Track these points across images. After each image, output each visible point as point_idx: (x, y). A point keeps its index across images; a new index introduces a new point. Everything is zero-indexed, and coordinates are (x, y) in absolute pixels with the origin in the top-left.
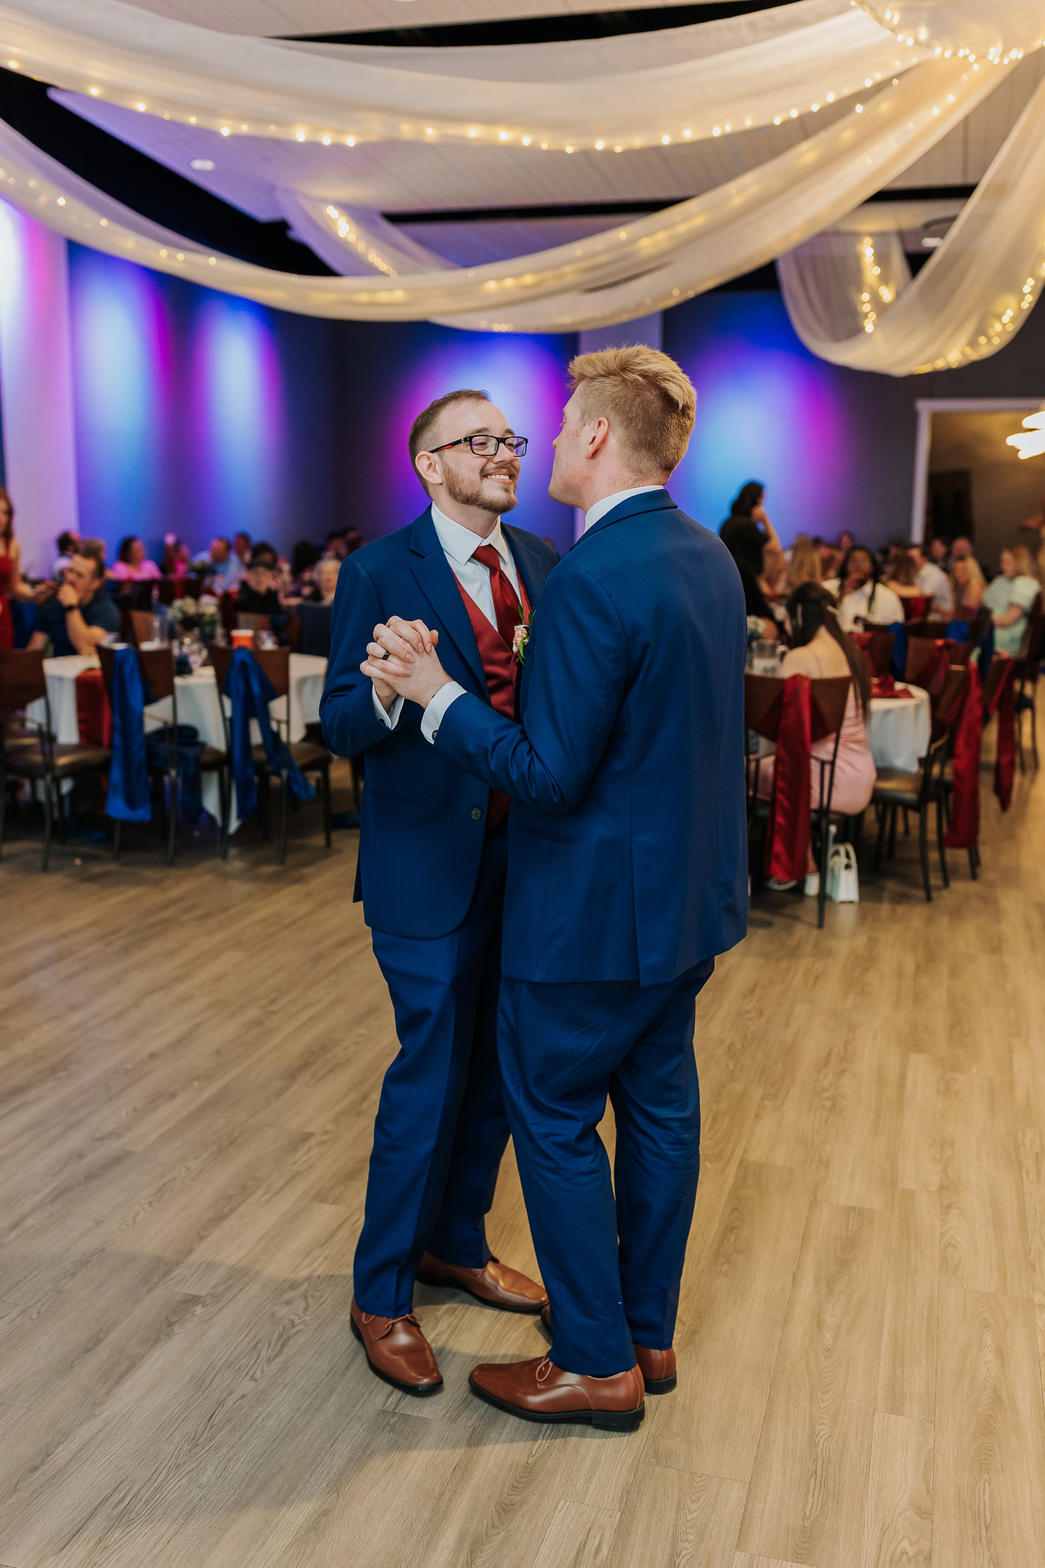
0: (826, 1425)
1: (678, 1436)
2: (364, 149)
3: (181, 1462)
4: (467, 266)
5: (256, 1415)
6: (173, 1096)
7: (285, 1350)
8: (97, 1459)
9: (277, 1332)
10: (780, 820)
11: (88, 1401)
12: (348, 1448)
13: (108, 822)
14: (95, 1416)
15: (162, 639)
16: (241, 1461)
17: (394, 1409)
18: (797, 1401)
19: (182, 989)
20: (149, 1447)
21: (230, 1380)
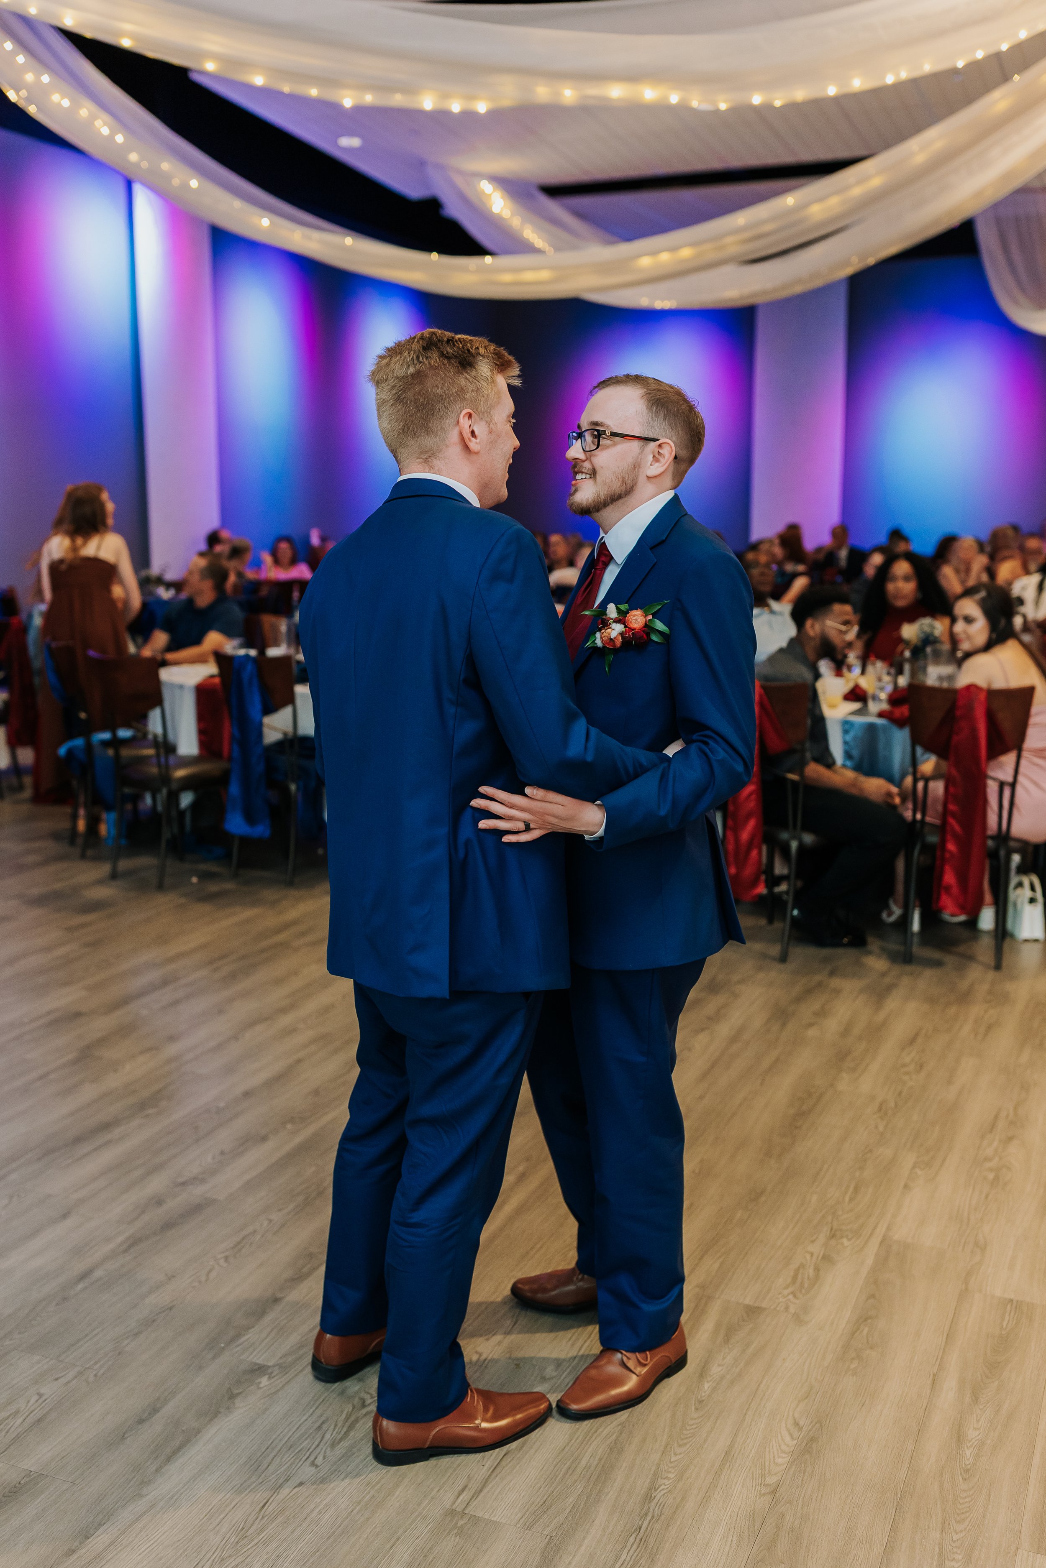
0: (958, 1561)
1: (782, 1563)
2: (495, 115)
3: (226, 1555)
4: (629, 239)
5: (312, 1506)
6: (264, 1139)
7: (352, 1434)
8: (137, 1546)
9: (346, 1412)
10: (951, 847)
11: (135, 1479)
12: (409, 1552)
13: (224, 838)
14: (141, 1496)
15: (289, 645)
16: (290, 1559)
17: (464, 1509)
18: (925, 1530)
19: (287, 1020)
20: (194, 1536)
21: (289, 1463)
